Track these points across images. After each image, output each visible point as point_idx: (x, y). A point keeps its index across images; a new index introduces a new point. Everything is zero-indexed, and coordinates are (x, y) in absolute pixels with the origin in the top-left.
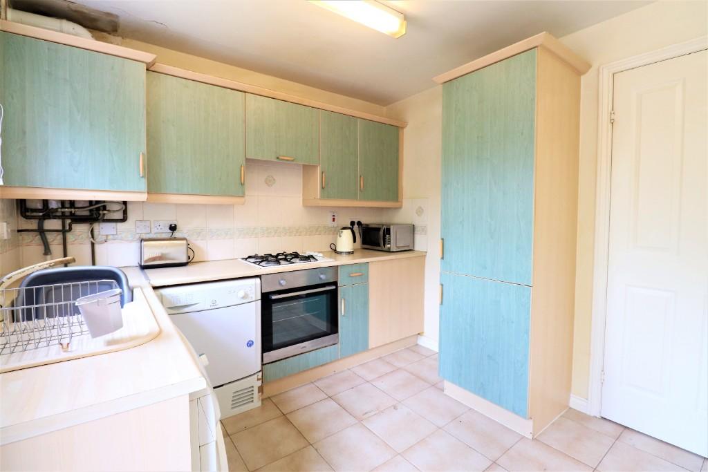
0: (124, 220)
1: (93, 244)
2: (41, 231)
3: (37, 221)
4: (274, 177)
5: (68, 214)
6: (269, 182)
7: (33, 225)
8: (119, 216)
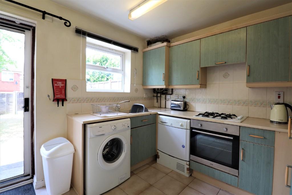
0: (172, 94)
1: (165, 101)
2: (157, 96)
3: (156, 94)
4: (229, 73)
5: (160, 92)
6: (225, 76)
7: (155, 95)
8: (171, 93)
